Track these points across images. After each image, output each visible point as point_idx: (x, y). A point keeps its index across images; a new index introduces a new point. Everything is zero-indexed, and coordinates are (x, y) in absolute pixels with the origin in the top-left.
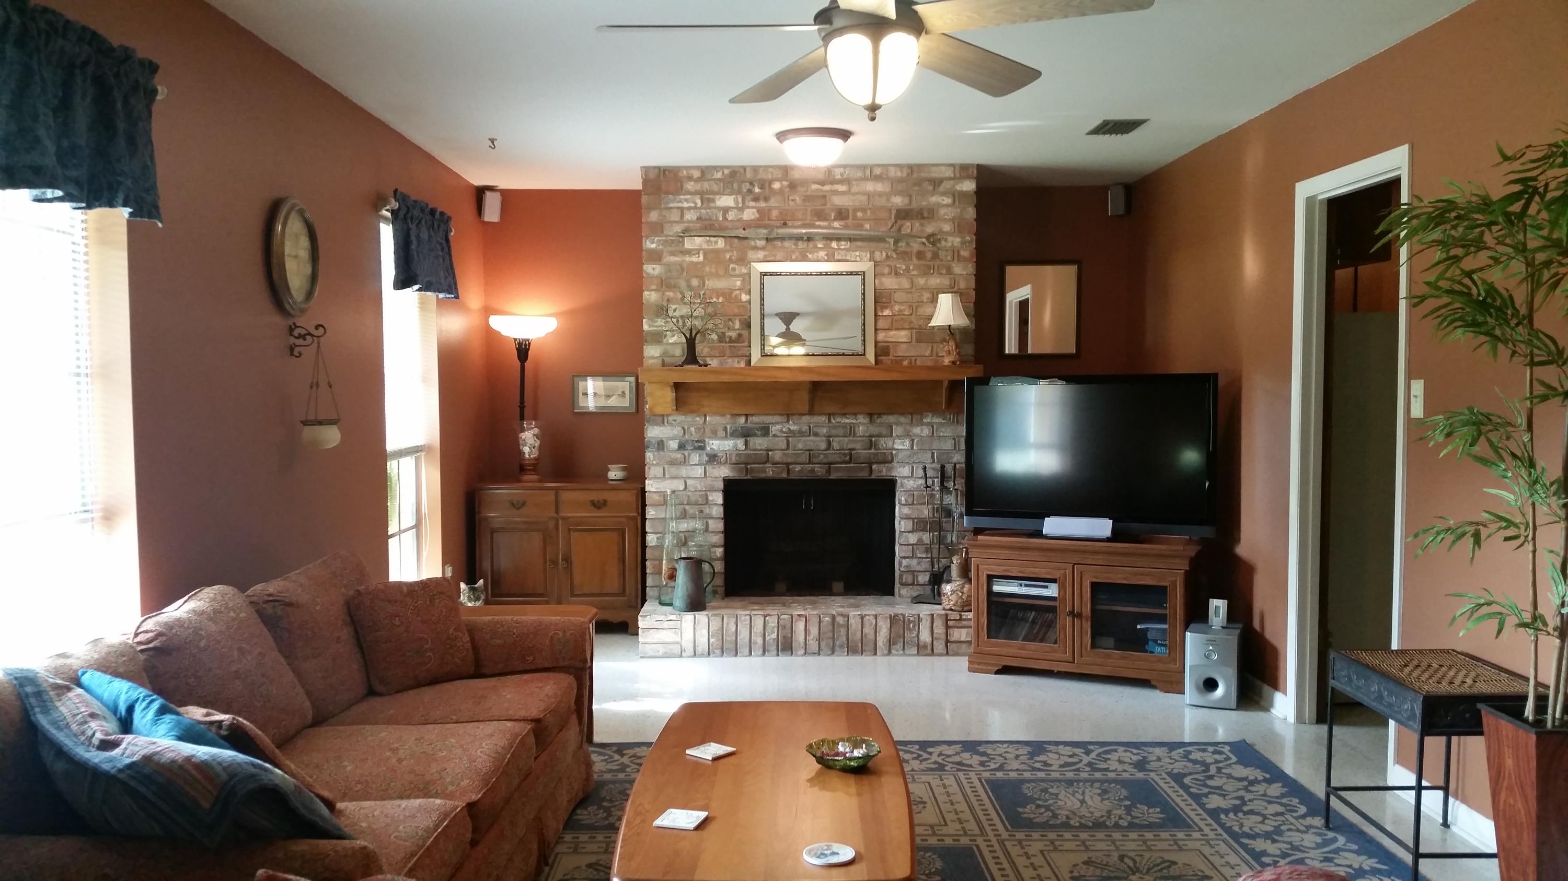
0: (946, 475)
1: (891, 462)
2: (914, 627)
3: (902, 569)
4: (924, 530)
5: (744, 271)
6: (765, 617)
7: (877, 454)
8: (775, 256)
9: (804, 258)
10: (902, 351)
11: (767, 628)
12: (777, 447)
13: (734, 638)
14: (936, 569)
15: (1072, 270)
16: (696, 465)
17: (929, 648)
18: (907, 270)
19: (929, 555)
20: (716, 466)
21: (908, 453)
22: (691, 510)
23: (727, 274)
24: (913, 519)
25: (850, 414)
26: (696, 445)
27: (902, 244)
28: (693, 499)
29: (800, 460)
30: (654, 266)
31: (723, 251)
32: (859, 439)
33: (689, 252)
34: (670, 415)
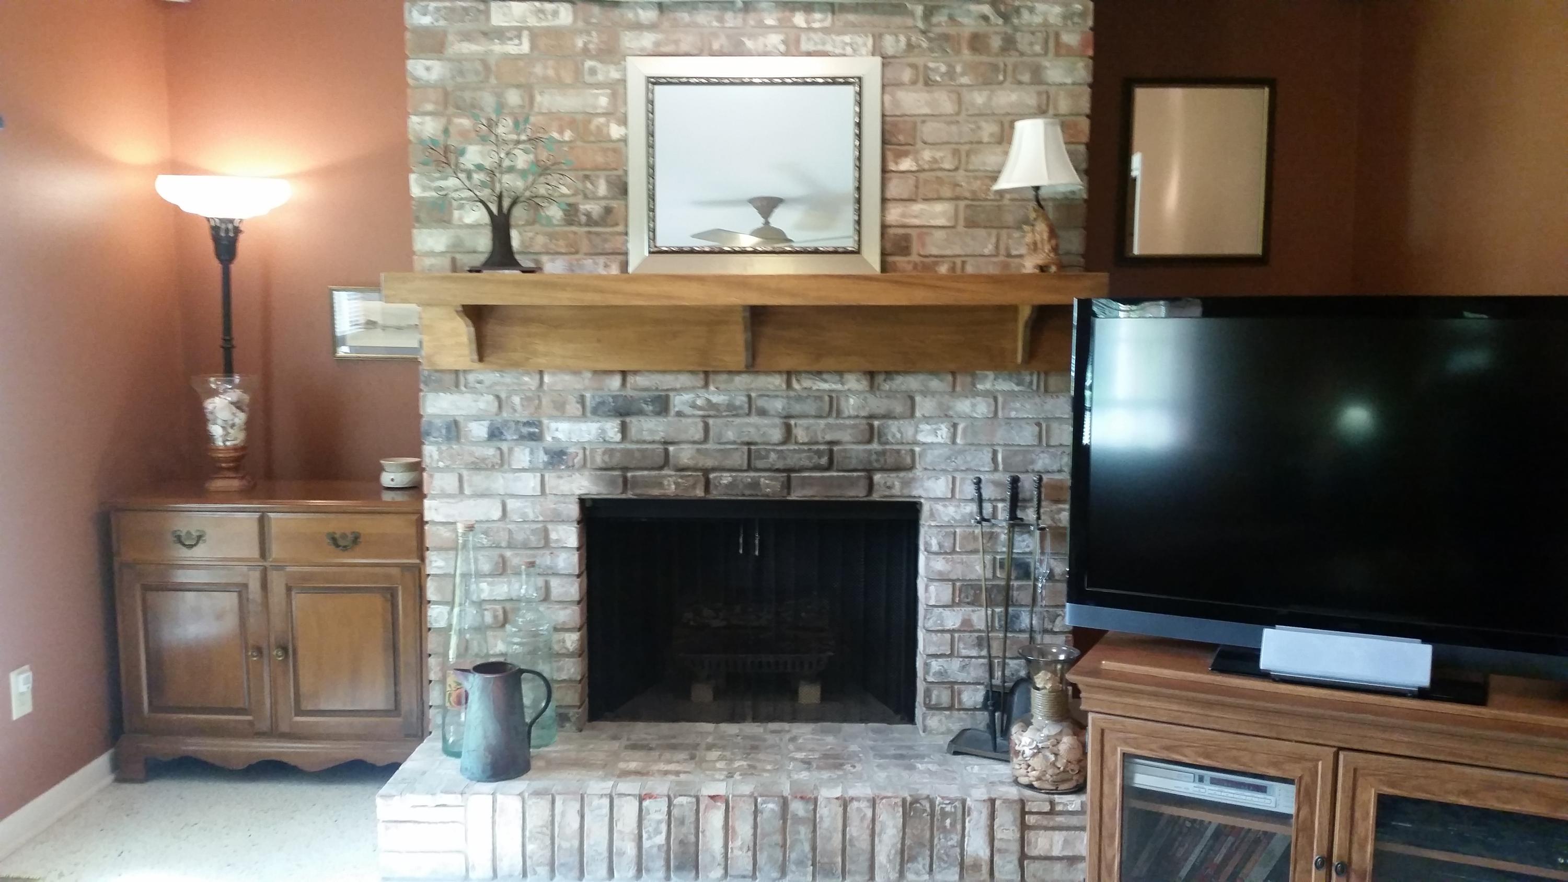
0: (1021, 496)
1: (912, 468)
2: (953, 824)
3: (930, 679)
4: (974, 603)
5: (615, 75)
6: (641, 799)
7: (883, 453)
8: (676, 42)
9: (737, 50)
10: (935, 245)
11: (645, 823)
12: (683, 437)
13: (576, 843)
14: (997, 681)
15: (1263, 95)
16: (524, 470)
17: (985, 869)
18: (951, 74)
19: (984, 653)
20: (566, 473)
21: (945, 451)
22: (516, 559)
23: (580, 81)
24: (953, 581)
25: (829, 372)
26: (525, 430)
27: (940, 18)
28: (520, 537)
29: (729, 463)
30: (429, 63)
31: (573, 31)
32: (848, 422)
33: (500, 34)
34: (470, 371)
